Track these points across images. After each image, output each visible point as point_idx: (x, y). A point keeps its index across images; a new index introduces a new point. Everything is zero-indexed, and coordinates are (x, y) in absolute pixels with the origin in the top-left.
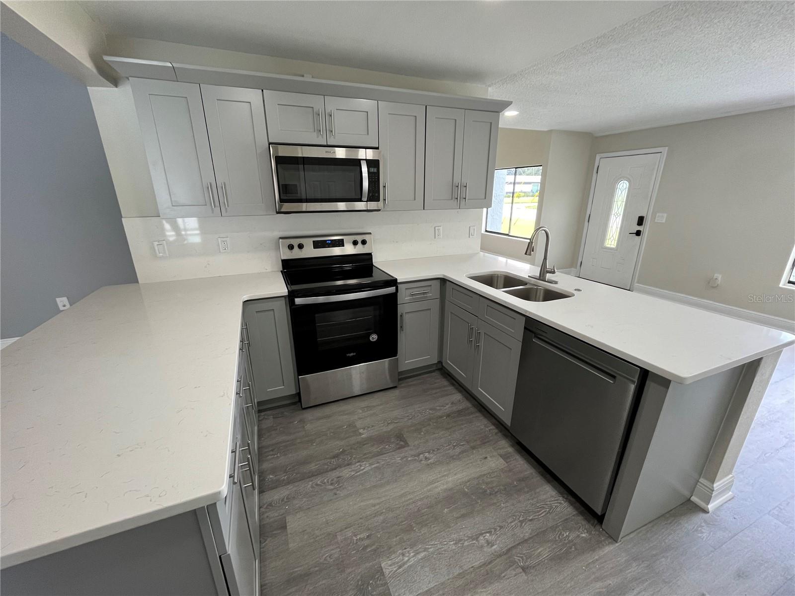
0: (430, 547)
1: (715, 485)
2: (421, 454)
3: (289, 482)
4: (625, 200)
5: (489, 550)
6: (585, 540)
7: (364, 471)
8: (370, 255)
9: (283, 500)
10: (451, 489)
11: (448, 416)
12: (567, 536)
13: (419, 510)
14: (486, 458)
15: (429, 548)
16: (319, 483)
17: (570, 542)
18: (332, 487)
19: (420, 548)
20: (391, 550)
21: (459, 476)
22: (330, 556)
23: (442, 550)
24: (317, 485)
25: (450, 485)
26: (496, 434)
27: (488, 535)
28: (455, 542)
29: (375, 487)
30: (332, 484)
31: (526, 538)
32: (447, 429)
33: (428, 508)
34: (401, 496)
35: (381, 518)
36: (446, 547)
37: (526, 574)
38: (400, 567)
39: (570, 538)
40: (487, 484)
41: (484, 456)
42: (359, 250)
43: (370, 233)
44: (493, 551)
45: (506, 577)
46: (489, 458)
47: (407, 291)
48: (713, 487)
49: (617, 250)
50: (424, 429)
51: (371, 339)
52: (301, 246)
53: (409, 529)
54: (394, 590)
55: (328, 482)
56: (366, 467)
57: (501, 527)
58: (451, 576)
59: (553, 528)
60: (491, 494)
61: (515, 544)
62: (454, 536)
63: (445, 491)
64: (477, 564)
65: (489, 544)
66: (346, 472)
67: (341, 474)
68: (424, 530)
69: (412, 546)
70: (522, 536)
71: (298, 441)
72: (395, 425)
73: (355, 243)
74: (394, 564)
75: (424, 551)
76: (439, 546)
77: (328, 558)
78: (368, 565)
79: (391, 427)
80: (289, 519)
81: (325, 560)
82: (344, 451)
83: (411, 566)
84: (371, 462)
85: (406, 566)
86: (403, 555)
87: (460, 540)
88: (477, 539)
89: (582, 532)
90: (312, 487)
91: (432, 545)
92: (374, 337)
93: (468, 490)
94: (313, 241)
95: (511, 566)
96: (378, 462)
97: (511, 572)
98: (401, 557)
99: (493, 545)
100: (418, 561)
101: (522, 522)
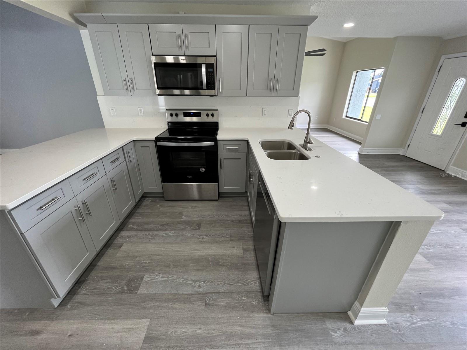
1: (362, 309)
2: (203, 235)
4: (458, 96)
5: (197, 289)
7: (170, 235)
8: (217, 123)
10: (202, 256)
11: (232, 221)
12: (244, 299)
13: (179, 260)
14: (234, 247)
15: (170, 277)
16: (147, 234)
17: (243, 302)
19: (167, 276)
20: (154, 272)
21: (212, 251)
23: (175, 280)
25: (204, 254)
26: (251, 237)
27: (202, 282)
28: (184, 279)
29: (168, 243)
30: (152, 236)
31: (220, 291)
32: (226, 227)
33: (184, 260)
34: (177, 251)
35: (160, 257)
36: (177, 280)
37: (205, 307)
38: (151, 280)
39: (245, 301)
40: (223, 260)
41: (234, 246)
42: (210, 119)
43: (217, 110)
44: (198, 291)
45: (194, 304)
46: (236, 248)
48: (360, 309)
49: (441, 137)
50: (214, 224)
51: (201, 170)
52: (177, 115)
53: (168, 266)
54: (142, 287)
56: (172, 233)
57: (212, 282)
58: (169, 293)
59: (239, 293)
60: (221, 265)
61: (212, 292)
62: (186, 277)
63: (199, 255)
64: (185, 293)
66: (161, 233)
67: (159, 233)
68: (175, 269)
69: (163, 273)
71: (153, 214)
72: (201, 218)
73: (207, 115)
74: (150, 277)
75: (167, 278)
76: (175, 278)
77: (127, 265)
78: (140, 274)
79: (198, 219)
80: (124, 244)
81: (125, 265)
82: (168, 224)
83: (156, 281)
84: (176, 232)
85: (154, 281)
86: (157, 275)
87: (187, 280)
88: (195, 282)
89: (256, 301)
90: (143, 235)
91: (172, 277)
93: (211, 259)
94: (184, 113)
95: (200, 300)
96: (179, 233)
97: (198, 303)
99: (200, 288)
100: (161, 281)
101: (225, 283)
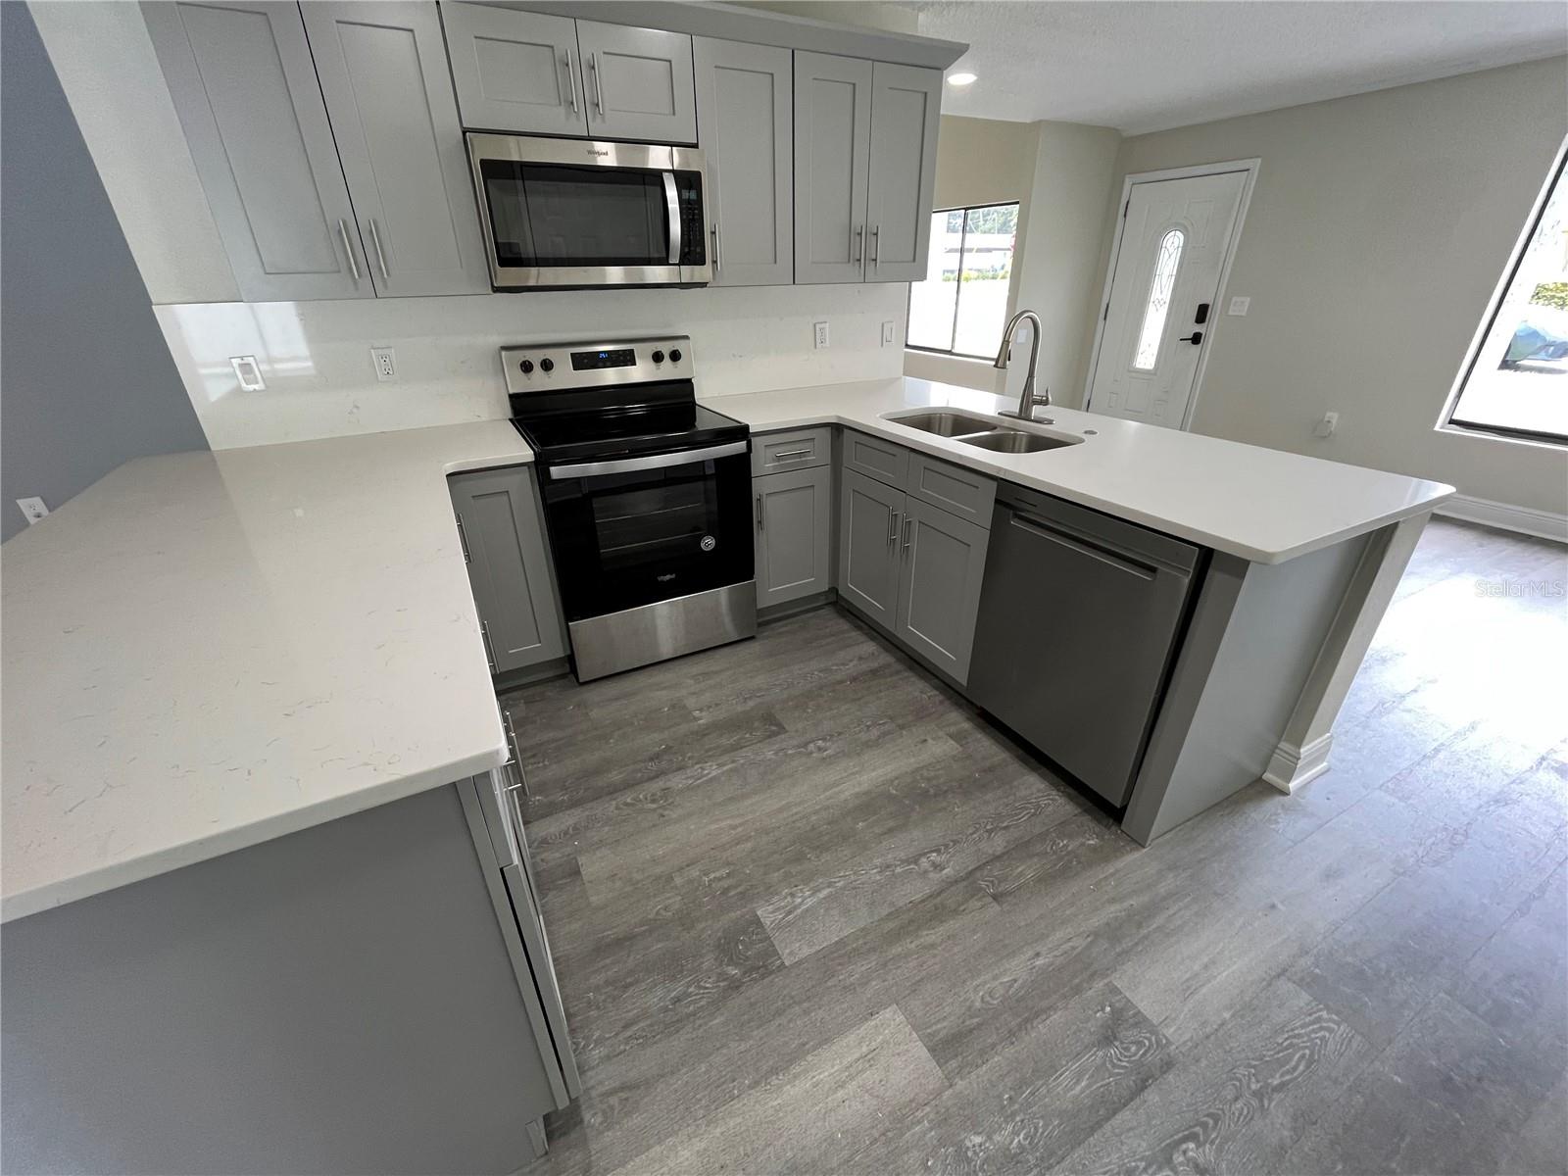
0: (836, 880)
1: (1302, 750)
2: (810, 742)
3: (574, 804)
4: (1175, 273)
5: (938, 876)
6: (1094, 849)
7: (710, 776)
8: (688, 382)
9: (566, 833)
10: (866, 793)
11: (854, 679)
12: (1064, 845)
13: (813, 829)
14: (925, 740)
15: (835, 882)
16: (629, 800)
17: (1069, 853)
18: (654, 806)
19: (822, 883)
20: (772, 889)
21: (880, 771)
22: (666, 909)
23: (859, 882)
24: (627, 804)
25: (865, 787)
26: (941, 702)
27: (934, 854)
28: (879, 869)
29: (731, 799)
30: (653, 801)
31: (998, 853)
32: (854, 700)
33: (829, 824)
34: (781, 810)
35: (749, 845)
36: (864, 879)
37: (998, 904)
38: (790, 913)
39: (1069, 848)
40: (929, 780)
41: (923, 738)
42: (667, 371)
43: (686, 337)
44: (944, 877)
45: (967, 911)
46: (930, 741)
47: (768, 450)
48: (1299, 753)
49: (1155, 374)
50: (811, 704)
51: (702, 545)
52: (547, 365)
53: (799, 858)
54: (783, 945)
55: (646, 799)
56: (712, 770)
57: (955, 842)
58: (876, 918)
59: (1042, 837)
60: (935, 795)
61: (979, 864)
62: (877, 861)
63: (857, 795)
64: (918, 897)
65: (937, 867)
66: (677, 781)
67: (669, 784)
68: (826, 857)
69: (806, 882)
70: (990, 852)
71: (581, 737)
72: (759, 700)
73: (658, 357)
74: (778, 909)
75: (829, 887)
76: (853, 877)
77: (662, 911)
78: (733, 915)
79: (751, 703)
80: (582, 860)
81: (657, 913)
82: (669, 748)
83: (807, 910)
84: (720, 761)
85: (799, 911)
86: (792, 895)
87: (888, 867)
88: (916, 862)
89: (1090, 835)
90: (617, 808)
91: (841, 877)
92: (708, 543)
93: (896, 790)
94: (573, 355)
95: (972, 896)
96: (733, 762)
97: (974, 904)
98: (789, 899)
99: (944, 869)
100: (820, 902)
101: (990, 832)
